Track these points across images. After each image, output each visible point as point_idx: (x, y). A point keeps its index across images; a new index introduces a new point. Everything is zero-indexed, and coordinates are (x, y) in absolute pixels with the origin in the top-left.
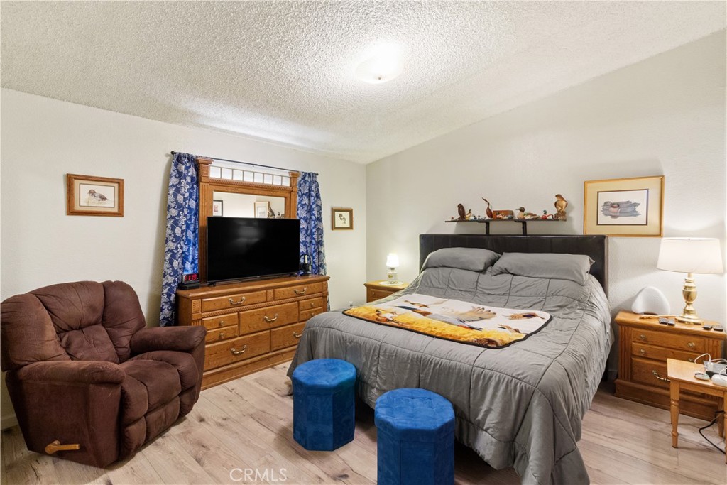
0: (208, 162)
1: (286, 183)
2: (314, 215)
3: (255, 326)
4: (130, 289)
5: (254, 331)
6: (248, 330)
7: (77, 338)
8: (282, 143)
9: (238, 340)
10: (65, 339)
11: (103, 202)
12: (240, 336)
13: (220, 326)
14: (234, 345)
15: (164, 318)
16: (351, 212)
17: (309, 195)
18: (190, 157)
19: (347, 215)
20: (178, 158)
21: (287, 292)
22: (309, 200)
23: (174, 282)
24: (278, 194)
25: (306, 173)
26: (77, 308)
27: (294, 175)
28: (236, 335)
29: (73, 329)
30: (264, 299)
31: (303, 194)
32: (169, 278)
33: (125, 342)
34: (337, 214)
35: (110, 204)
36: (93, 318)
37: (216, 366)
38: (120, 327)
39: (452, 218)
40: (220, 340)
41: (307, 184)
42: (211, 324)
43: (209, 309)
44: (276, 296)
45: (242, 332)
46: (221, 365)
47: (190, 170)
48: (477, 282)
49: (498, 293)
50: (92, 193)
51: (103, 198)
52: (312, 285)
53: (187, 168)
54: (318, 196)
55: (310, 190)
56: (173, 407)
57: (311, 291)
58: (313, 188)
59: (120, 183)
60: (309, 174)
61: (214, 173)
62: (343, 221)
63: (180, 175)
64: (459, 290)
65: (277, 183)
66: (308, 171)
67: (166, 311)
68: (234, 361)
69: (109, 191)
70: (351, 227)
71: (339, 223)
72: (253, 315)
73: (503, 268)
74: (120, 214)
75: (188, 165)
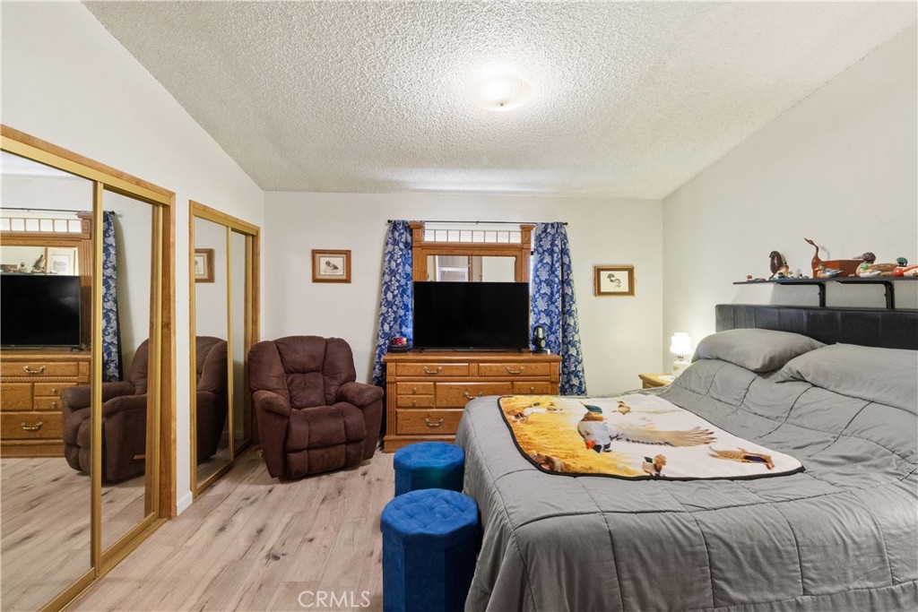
0: (420, 226)
1: (516, 239)
2: (557, 276)
3: (454, 400)
4: (347, 346)
5: (451, 405)
6: (444, 403)
7: (298, 378)
8: (509, 192)
9: (433, 412)
10: (290, 379)
11: (335, 271)
12: (437, 408)
13: (414, 393)
14: (428, 415)
15: (376, 377)
16: (631, 271)
17: (551, 252)
18: (404, 223)
19: (623, 276)
20: (394, 226)
21: (495, 369)
22: (553, 258)
23: (385, 344)
24: (504, 252)
25: (547, 225)
26: (300, 357)
27: (526, 229)
28: (431, 405)
29: (298, 372)
30: (465, 372)
31: (544, 251)
32: (381, 340)
33: (333, 390)
34: (604, 275)
35: (340, 273)
36: (313, 366)
37: (410, 432)
38: (333, 378)
39: (750, 277)
40: (414, 407)
41: (549, 238)
42: (404, 389)
43: (402, 374)
44: (481, 371)
45: (438, 404)
46: (414, 432)
47: (404, 236)
48: (748, 389)
49: (768, 414)
50: (328, 264)
51: (336, 268)
52: (533, 365)
53: (401, 234)
54: (564, 252)
55: (553, 244)
56: (338, 452)
57: (530, 372)
58: (558, 242)
59: (347, 254)
60: (552, 225)
61: (428, 237)
62: (615, 283)
63: (396, 243)
64: (719, 400)
65: (503, 240)
66: (550, 221)
67: (377, 370)
68: (429, 432)
69: (339, 261)
70: (631, 292)
71: (606, 285)
72: (451, 387)
73: (795, 371)
74: (348, 281)
75: (402, 231)
